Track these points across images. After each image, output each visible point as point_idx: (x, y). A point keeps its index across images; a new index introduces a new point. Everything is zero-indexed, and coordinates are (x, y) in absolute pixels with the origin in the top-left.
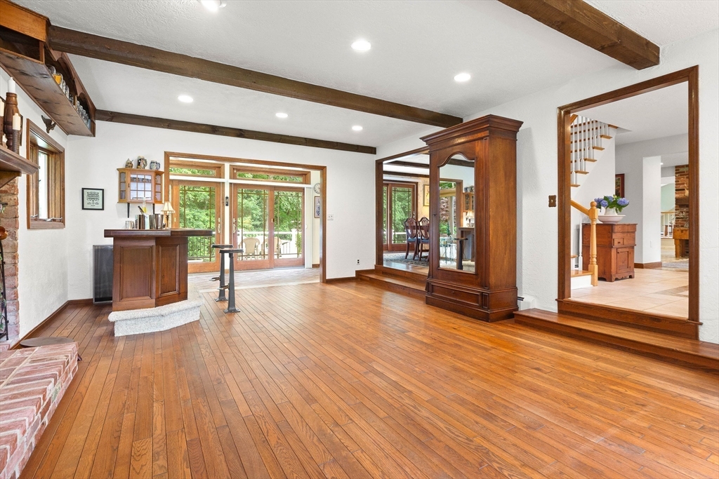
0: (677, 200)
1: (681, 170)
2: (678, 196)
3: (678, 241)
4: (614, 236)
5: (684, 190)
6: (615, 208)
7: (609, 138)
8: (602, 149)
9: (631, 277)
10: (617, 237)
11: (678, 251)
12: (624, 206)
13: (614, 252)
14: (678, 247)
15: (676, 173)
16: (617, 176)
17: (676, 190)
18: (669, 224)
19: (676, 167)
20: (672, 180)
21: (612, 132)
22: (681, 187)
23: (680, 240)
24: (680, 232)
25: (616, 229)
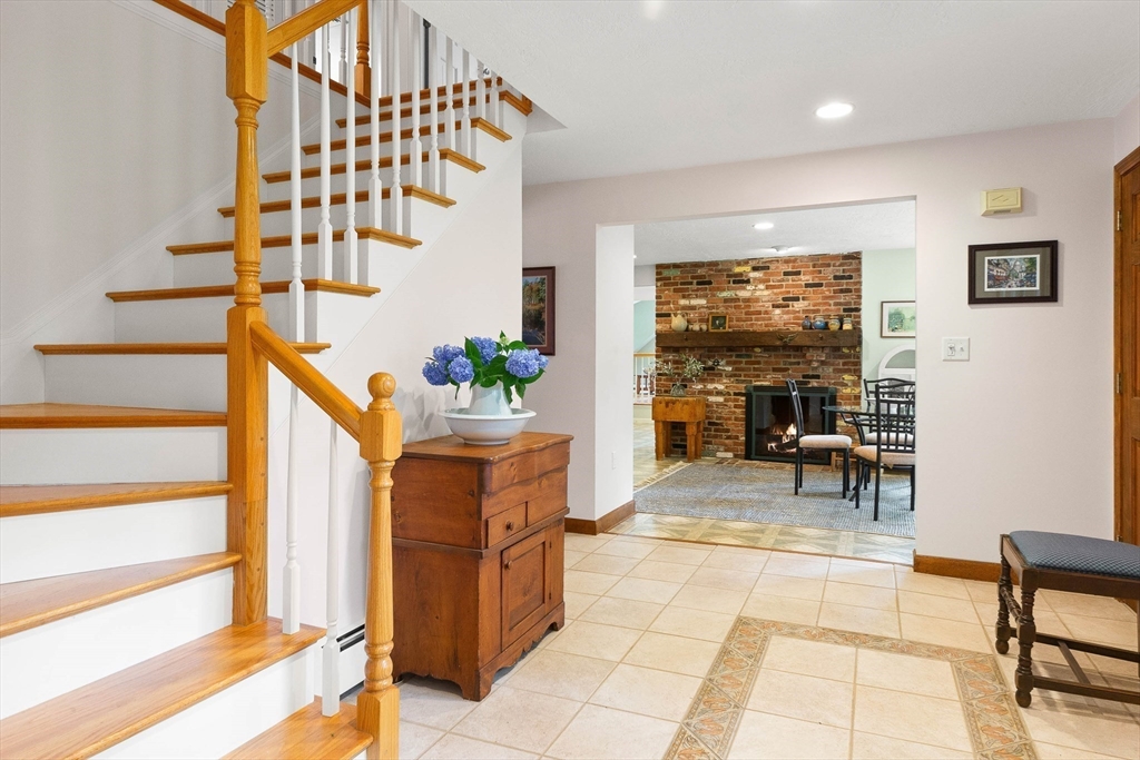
0: (660, 336)
1: (666, 273)
2: (659, 327)
3: (661, 424)
4: (489, 507)
5: (669, 315)
6: (500, 384)
7: (504, 137)
8: (477, 168)
9: (554, 627)
10: (501, 512)
11: (661, 446)
12: (531, 380)
13: (488, 573)
14: (661, 438)
15: (657, 280)
16: (527, 271)
17: (658, 315)
18: (643, 374)
19: (659, 267)
20: (650, 292)
21: (508, 117)
22: (665, 309)
23: (665, 423)
24: (663, 405)
25: (496, 476)
